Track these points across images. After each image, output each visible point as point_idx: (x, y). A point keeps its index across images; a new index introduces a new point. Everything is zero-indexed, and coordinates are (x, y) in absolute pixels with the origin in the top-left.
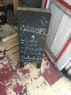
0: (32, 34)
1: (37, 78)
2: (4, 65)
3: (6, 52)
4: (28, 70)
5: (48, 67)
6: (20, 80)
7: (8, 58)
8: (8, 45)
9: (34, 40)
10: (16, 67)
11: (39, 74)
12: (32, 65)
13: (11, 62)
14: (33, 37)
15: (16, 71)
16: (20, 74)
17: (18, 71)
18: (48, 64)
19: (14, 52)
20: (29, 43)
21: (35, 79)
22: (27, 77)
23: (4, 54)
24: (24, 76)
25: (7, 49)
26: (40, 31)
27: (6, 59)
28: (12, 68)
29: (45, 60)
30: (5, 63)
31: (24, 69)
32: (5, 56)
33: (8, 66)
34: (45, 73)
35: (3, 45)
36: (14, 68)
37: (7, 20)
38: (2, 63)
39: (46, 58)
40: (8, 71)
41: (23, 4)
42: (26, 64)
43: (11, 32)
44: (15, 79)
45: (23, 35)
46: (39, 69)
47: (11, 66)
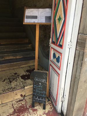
0: (39, 82)
1: (41, 115)
2: (22, 104)
3: (25, 97)
4: (37, 110)
5: (51, 110)
6: (30, 114)
7: (26, 100)
8: (27, 92)
9: (41, 86)
10: (29, 107)
11: (44, 113)
12: (40, 107)
13: (27, 103)
14: (40, 84)
15: (29, 109)
16: (31, 111)
17: (30, 109)
18: (51, 108)
19: (30, 97)
20: (38, 87)
21: (40, 115)
22: (35, 113)
23: (24, 98)
24: (33, 113)
25: (26, 95)
26: (44, 81)
27: (24, 101)
28: (27, 107)
29: (50, 106)
30: (23, 103)
31: (34, 108)
32: (24, 100)
33: (25, 105)
34: (48, 113)
35: (24, 91)
36: (28, 107)
37: (30, 77)
38: (21, 103)
39: (51, 104)
40: (24, 108)
41: (42, 68)
42: (36, 106)
43: (31, 84)
44: (27, 113)
45: (35, 82)
46: (44, 110)
47: (26, 106)
